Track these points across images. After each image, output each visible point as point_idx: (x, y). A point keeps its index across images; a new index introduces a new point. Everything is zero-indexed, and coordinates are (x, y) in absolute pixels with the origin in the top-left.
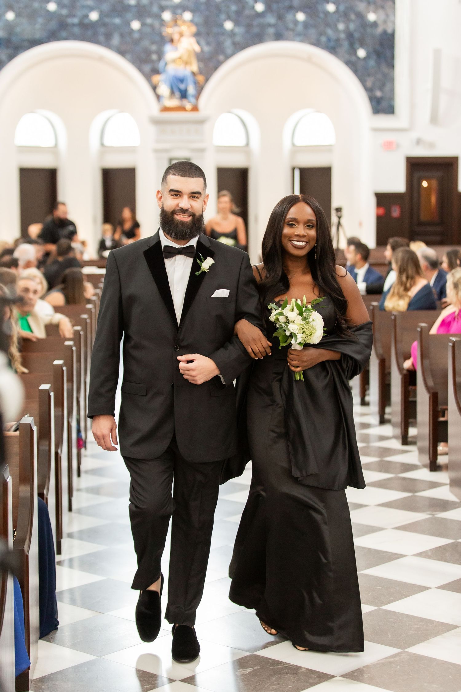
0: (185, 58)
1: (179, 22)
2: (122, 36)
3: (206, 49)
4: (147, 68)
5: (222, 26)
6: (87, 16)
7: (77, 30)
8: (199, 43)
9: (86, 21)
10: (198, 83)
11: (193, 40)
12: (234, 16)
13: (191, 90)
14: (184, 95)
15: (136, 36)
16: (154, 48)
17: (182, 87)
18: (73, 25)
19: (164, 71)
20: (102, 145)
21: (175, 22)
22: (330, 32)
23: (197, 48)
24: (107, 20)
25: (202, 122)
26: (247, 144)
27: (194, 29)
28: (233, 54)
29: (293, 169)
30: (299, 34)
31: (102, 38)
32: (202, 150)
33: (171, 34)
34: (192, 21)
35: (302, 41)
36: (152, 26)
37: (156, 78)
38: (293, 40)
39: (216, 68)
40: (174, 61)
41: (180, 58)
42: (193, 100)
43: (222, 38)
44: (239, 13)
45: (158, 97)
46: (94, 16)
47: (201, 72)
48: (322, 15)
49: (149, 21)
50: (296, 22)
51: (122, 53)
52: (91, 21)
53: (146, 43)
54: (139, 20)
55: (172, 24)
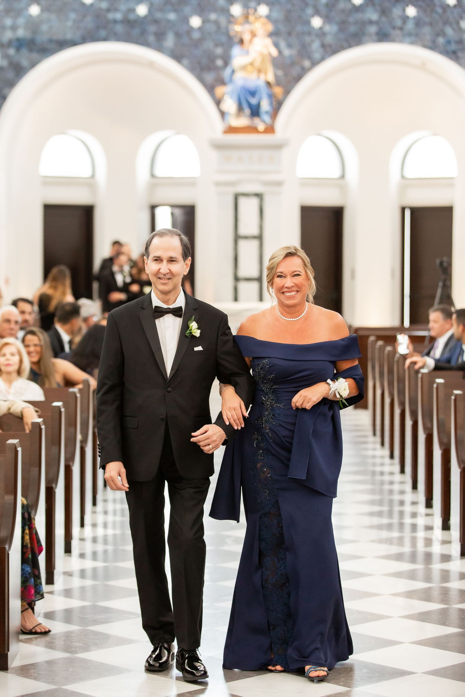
0: (257, 64)
1: (251, 18)
2: (178, 35)
3: (287, 52)
4: (210, 77)
5: (308, 23)
6: (133, 10)
7: (119, 28)
8: (276, 45)
9: (131, 17)
10: (275, 97)
11: (268, 42)
12: (323, 10)
13: (265, 106)
14: (255, 112)
15: (196, 35)
16: (219, 51)
17: (254, 101)
18: (115, 22)
19: (231, 80)
20: (153, 176)
21: (246, 17)
22: (449, 31)
23: (274, 52)
24: (159, 15)
25: (279, 147)
26: (343, 177)
27: (270, 27)
28: (323, 59)
29: (403, 210)
30: (410, 34)
31: (151, 39)
32: (279, 184)
33: (241, 33)
34: (268, 17)
35: (412, 43)
36: (216, 23)
37: (220, 90)
38: (401, 41)
39: (298, 78)
40: (244, 68)
41: (252, 64)
42: (267, 118)
43: (307, 39)
44: (330, 6)
45: (223, 114)
46: (142, 10)
47: (278, 83)
48: (439, 10)
49: (213, 16)
50: (405, 19)
51: (177, 57)
52: (138, 16)
53: (209, 45)
54: (200, 16)
55: (241, 20)
